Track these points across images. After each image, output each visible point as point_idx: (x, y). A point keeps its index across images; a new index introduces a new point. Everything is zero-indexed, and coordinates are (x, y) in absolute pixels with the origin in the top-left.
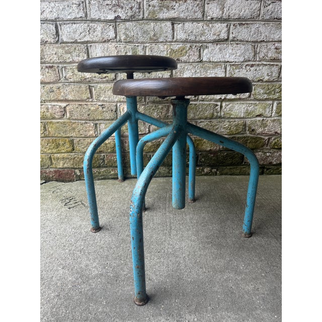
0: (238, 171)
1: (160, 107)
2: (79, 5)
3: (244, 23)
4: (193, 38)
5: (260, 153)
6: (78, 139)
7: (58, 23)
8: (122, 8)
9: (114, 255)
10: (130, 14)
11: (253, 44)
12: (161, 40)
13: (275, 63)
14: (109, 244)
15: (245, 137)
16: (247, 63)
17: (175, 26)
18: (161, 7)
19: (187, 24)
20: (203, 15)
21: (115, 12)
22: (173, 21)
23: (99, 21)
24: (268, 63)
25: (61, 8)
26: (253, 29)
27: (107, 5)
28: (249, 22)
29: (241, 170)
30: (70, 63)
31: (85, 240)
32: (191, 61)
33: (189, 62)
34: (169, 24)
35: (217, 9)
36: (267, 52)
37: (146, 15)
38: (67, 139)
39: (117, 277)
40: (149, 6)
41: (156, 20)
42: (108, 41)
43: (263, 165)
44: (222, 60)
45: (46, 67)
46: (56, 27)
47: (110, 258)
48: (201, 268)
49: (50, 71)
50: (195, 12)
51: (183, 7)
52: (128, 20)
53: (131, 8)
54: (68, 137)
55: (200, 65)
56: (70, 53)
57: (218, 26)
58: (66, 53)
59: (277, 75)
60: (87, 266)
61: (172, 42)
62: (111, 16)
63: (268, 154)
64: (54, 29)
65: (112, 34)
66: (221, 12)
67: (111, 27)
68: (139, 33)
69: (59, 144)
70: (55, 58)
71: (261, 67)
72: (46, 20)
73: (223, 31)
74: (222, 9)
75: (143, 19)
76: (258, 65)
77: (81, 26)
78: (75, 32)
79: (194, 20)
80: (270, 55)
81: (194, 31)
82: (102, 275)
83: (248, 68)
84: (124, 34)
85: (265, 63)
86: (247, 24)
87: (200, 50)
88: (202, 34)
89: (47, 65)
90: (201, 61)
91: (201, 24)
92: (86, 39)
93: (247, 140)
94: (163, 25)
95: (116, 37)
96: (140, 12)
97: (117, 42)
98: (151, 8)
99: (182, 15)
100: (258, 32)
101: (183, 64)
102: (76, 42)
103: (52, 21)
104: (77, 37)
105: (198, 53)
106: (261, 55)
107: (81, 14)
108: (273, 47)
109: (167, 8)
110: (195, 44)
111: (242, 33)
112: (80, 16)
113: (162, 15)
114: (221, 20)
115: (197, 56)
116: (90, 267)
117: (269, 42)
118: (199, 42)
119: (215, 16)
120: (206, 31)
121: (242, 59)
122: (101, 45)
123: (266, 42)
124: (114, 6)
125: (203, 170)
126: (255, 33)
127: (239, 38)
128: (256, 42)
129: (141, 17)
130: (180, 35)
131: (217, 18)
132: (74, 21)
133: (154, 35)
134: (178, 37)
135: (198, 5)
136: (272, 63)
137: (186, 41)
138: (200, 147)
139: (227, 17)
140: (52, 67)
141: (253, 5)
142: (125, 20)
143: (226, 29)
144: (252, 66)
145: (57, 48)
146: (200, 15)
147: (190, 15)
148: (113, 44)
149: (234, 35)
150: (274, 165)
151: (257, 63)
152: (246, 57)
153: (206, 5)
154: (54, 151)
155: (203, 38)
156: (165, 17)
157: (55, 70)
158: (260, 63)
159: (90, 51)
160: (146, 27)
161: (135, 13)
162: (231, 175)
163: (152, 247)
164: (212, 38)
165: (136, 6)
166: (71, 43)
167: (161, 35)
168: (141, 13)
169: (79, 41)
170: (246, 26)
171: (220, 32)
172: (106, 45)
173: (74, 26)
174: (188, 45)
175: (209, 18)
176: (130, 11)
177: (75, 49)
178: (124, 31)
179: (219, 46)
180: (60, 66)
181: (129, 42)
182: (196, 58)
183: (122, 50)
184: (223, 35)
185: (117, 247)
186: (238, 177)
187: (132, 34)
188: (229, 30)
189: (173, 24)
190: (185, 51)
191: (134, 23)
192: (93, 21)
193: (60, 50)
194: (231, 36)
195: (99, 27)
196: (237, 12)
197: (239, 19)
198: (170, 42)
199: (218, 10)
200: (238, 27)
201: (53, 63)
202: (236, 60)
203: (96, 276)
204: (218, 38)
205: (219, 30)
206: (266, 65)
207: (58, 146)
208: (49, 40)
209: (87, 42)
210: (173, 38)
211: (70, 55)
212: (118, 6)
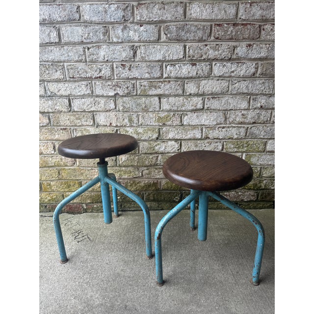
0: (216, 206)
1: (151, 157)
2: (87, 85)
3: (216, 96)
4: (175, 108)
5: (233, 192)
6: (85, 181)
7: (71, 97)
8: (120, 87)
9: (111, 288)
10: (126, 92)
11: (224, 112)
12: (151, 110)
13: (243, 126)
14: (108, 277)
16: (219, 126)
17: (162, 99)
18: (150, 87)
19: (170, 99)
20: (183, 92)
21: (115, 90)
22: (160, 97)
23: (103, 96)
24: (237, 125)
25: (73, 87)
26: (223, 101)
27: (109, 85)
28: (220, 96)
29: (218, 205)
30: (80, 126)
31: (90, 273)
32: (174, 125)
33: (173, 126)
34: (157, 99)
35: (194, 87)
36: (236, 117)
37: (139, 92)
38: (77, 181)
39: (112, 306)
40: (141, 86)
41: (146, 95)
42: (110, 111)
43: (236, 201)
44: (198, 124)
45: (61, 129)
46: (69, 101)
47: (108, 290)
48: (173, 301)
49: (64, 132)
50: (177, 90)
51: (168, 86)
52: (125, 96)
53: (127, 88)
54: (78, 180)
55: (182, 127)
56: (80, 119)
57: (195, 99)
58: (77, 119)
59: (244, 134)
60: (91, 297)
61: (159, 111)
62: (112, 93)
63: (240, 193)
64: (68, 102)
65: (112, 106)
66: (197, 90)
67: (112, 101)
68: (134, 105)
69: (70, 185)
70: (68, 123)
71: (231, 129)
72: (62, 96)
73: (199, 103)
74: (198, 87)
75: (136, 95)
76: (228, 127)
77: (88, 101)
78: (83, 105)
79: (175, 96)
80: (238, 120)
81: (177, 103)
82: (102, 305)
83: (220, 129)
84: (122, 105)
85: (234, 125)
86: (219, 97)
87: (181, 117)
88: (182, 106)
89: (61, 127)
90: (182, 125)
91: (181, 98)
92: (92, 109)
94: (152, 99)
95: (116, 108)
96: (134, 90)
97: (116, 111)
98: (142, 87)
99: (167, 92)
100: (227, 103)
101: (168, 127)
102: (84, 111)
103: (66, 96)
104: (85, 107)
105: (180, 119)
106: (231, 120)
107: (89, 92)
108: (240, 114)
109: (155, 87)
110: (177, 113)
111: (215, 104)
112: (88, 93)
113: (150, 93)
114: (197, 95)
115: (179, 121)
116: (94, 298)
117: (236, 110)
118: (180, 111)
119: (192, 92)
120: (186, 103)
121: (215, 123)
122: (104, 114)
123: (234, 110)
124: (114, 86)
126: (225, 104)
127: (212, 108)
128: (227, 110)
129: (135, 94)
130: (165, 106)
131: (194, 94)
132: (83, 96)
133: (145, 107)
134: (164, 108)
135: (179, 84)
136: (240, 126)
137: (170, 111)
139: (202, 93)
140: (66, 129)
141: (223, 84)
142: (123, 96)
143: (201, 102)
144: (223, 128)
145: (70, 115)
146: (180, 92)
147: (172, 92)
148: (114, 113)
149: (208, 106)
150: (245, 202)
151: (228, 125)
152: (218, 121)
153: (186, 85)
154: (66, 190)
155: (183, 108)
156: (153, 94)
157: (68, 131)
158: (230, 126)
159: (95, 118)
160: (139, 101)
161: (130, 91)
163: (140, 281)
164: (191, 108)
165: (131, 86)
166: (81, 112)
167: (150, 106)
168: (135, 91)
169: (87, 110)
170: (217, 99)
171: (197, 103)
172: (108, 114)
173: (83, 100)
174: (172, 114)
175: (188, 93)
176: (126, 89)
177: (84, 116)
178: (122, 104)
179: (196, 114)
180: (72, 128)
181: (126, 112)
182: (178, 123)
183: (121, 117)
184: (200, 106)
185: (114, 280)
186: (215, 211)
187: (128, 106)
188: (204, 102)
189: (160, 99)
190: (169, 118)
191: (130, 98)
192: (97, 96)
193: (72, 117)
194: (206, 107)
195: (102, 101)
196: (210, 89)
197: (212, 94)
198: (158, 111)
199: (195, 88)
200: (211, 100)
201: (67, 126)
202: (210, 124)
203: (98, 305)
204: (195, 108)
205: (195, 102)
206: (235, 127)
207: (69, 186)
208: (64, 110)
209: (93, 111)
210: (160, 108)
211: (79, 121)
212: (118, 86)
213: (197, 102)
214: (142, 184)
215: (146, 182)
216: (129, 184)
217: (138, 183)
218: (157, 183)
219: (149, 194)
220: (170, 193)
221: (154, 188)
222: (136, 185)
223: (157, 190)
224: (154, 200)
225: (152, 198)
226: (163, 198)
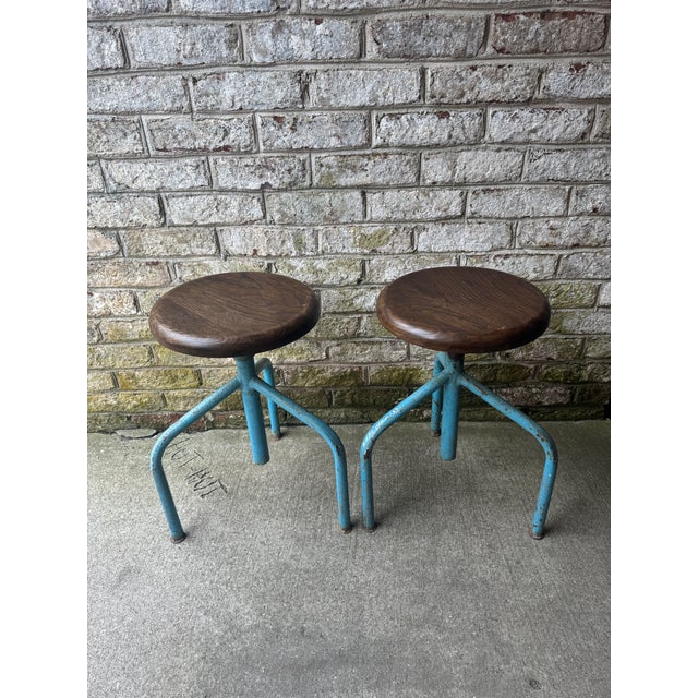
0: (482, 415)
1: (345, 320)
2: (198, 167)
3: (492, 188)
4: (399, 216)
5: (520, 389)
6: (208, 370)
7: (162, 194)
8: (273, 170)
9: (273, 593)
10: (287, 180)
11: (509, 223)
12: (343, 221)
13: (550, 252)
14: (266, 572)
15: (492, 366)
16: (496, 253)
17: (368, 196)
18: (342, 168)
19: (389, 194)
20: (418, 178)
21: (261, 176)
22: (364, 190)
23: (234, 190)
24: (537, 252)
25: (166, 172)
26: (509, 199)
27: (247, 166)
28: (501, 187)
30: (188, 256)
31: (231, 564)
32: (397, 252)
33: (393, 254)
34: (357, 194)
35: (442, 168)
36: (535, 234)
37: (316, 181)
38: (190, 369)
39: (278, 630)
40: (321, 165)
41: (334, 187)
42: (252, 222)
43: (526, 405)
44: (451, 249)
45: (147, 264)
46: (160, 202)
47: (268, 598)
48: (392, 619)
49: (153, 270)
50: (403, 174)
51: (382, 166)
52: (286, 190)
53: (290, 171)
54: (192, 367)
55: (413, 257)
56: (186, 242)
57: (445, 194)
58: (180, 241)
59: (552, 270)
60: (237, 611)
61: (363, 222)
62: (255, 184)
63: (534, 390)
64: (156, 204)
65: (257, 212)
66: (450, 173)
67: (255, 201)
68: (306, 211)
69: (177, 377)
70: (161, 250)
71: (522, 259)
72: (142, 191)
73: (454, 203)
74: (453, 167)
75: (310, 186)
76: (518, 255)
77: (203, 201)
78: (191, 210)
79: (400, 187)
80: (539, 239)
81: (402, 205)
82: (257, 626)
83: (499, 260)
84: (279, 211)
85: (530, 251)
86: (498, 190)
87: (412, 235)
88: (417, 209)
89: (148, 260)
90: (415, 252)
91: (413, 193)
92: (212, 220)
93: (497, 370)
94: (346, 196)
95: (265, 217)
96: (304, 176)
97: (267, 224)
98: (323, 169)
99: (380, 180)
100: (518, 201)
101: (383, 258)
102: (195, 224)
103: (152, 192)
104: (196, 216)
105: (409, 240)
106: (524, 239)
107: (202, 181)
108: (546, 226)
109: (353, 168)
110: (403, 225)
111: (490, 205)
112: (200, 184)
113: (343, 181)
114: (451, 185)
115: (408, 245)
116: (241, 613)
117: (538, 217)
118: (410, 221)
119: (439, 178)
120: (424, 204)
121: (488, 247)
122: (239, 229)
123: (533, 218)
124: (259, 167)
125: (421, 413)
126: (512, 205)
127: (484, 213)
128: (515, 218)
129: (307, 184)
130: (377, 210)
131: (443, 182)
132: (190, 192)
133: (332, 213)
134: (374, 216)
135: (409, 161)
136: (543, 252)
137: (388, 221)
138: (414, 379)
139: (462, 180)
140: (157, 263)
141: (509, 158)
142: (279, 190)
143: (459, 200)
144: (507, 257)
145: (164, 234)
146: (412, 178)
147: (394, 178)
148: (261, 228)
149: (473, 210)
150: (545, 406)
151: (516, 252)
152: (496, 243)
153: (423, 162)
154: (169, 386)
155: (418, 216)
156: (349, 184)
157: (162, 268)
158: (522, 252)
159: (220, 239)
160: (316, 201)
161: (297, 178)
162: (470, 420)
163: (327, 579)
164: (434, 214)
165: (298, 167)
166: (188, 226)
167: (342, 212)
168: (308, 177)
169: (201, 223)
170: (496, 193)
171: (449, 204)
172: (248, 229)
173: (191, 200)
174: (392, 227)
175: (428, 181)
176: (287, 175)
177: (195, 235)
178: (277, 207)
179: (446, 227)
180: (171, 261)
181: (288, 224)
182: (406, 247)
183: (277, 237)
184: (455, 210)
185: (278, 578)
186: (480, 424)
187: (293, 212)
188: (464, 202)
189: (364, 194)
190: (385, 236)
191: (295, 194)
192: (222, 191)
193: (169, 238)
194: (469, 211)
195: (234, 202)
196: (480, 171)
197: (483, 182)
198: (359, 223)
199: (444, 170)
200: (482, 195)
201: (158, 257)
202: (477, 249)
203: (251, 627)
204: (444, 215)
205: (446, 201)
206: (532, 255)
207: (174, 379)
208: (149, 223)
209: (215, 225)
210: (365, 216)
211: (186, 245)
212: (267, 167)
213: (450, 200)
214: (328, 374)
215: (337, 369)
216: (301, 375)
217: (319, 372)
218: (360, 372)
219: (343, 394)
220: (386, 392)
221: (353, 382)
222: (314, 375)
223: (360, 385)
224: (353, 405)
225: (348, 401)
226: (371, 401)
